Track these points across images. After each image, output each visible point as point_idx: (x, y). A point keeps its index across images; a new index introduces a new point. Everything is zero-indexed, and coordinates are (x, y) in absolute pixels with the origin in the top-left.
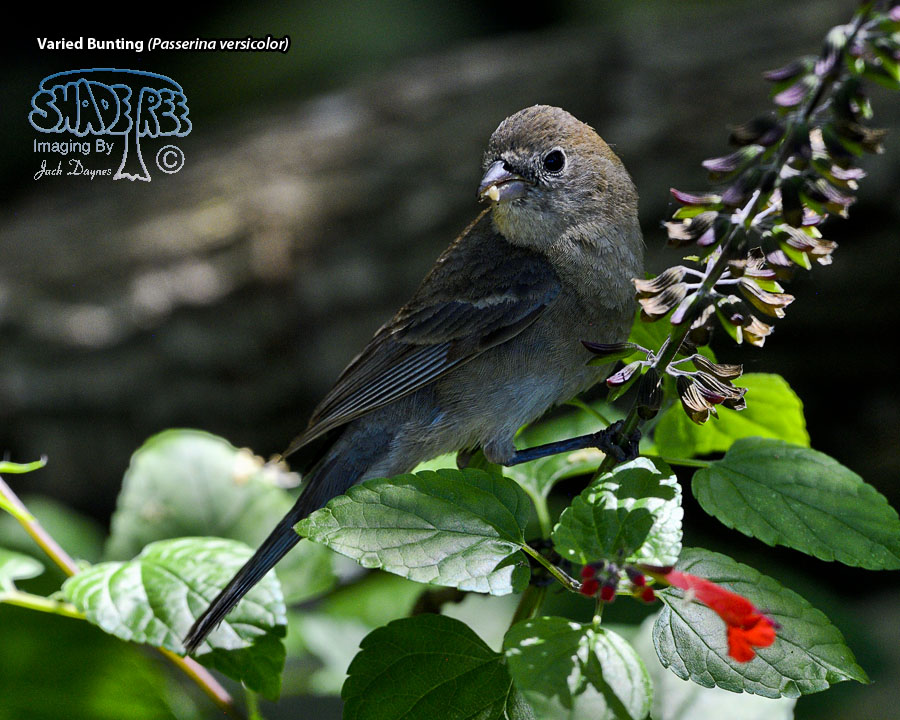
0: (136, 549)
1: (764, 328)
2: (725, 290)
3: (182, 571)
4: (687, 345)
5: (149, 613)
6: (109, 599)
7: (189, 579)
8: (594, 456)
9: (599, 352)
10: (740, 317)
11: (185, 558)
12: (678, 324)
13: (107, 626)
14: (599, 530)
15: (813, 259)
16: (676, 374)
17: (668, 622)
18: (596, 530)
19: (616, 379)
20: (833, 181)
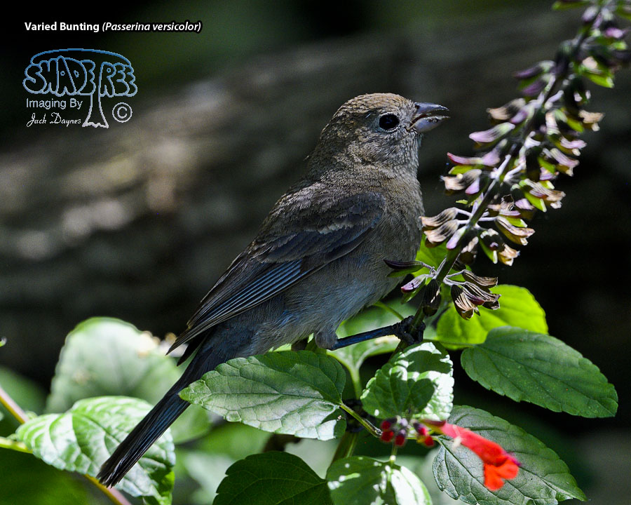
0: (69, 404)
1: (513, 252)
2: (486, 225)
3: (101, 421)
4: (458, 263)
5: (78, 450)
6: (50, 441)
7: (106, 426)
8: (393, 341)
9: (396, 267)
10: (496, 244)
11: (103, 411)
12: (452, 249)
13: (48, 459)
14: (395, 394)
15: (548, 204)
16: (451, 284)
17: (443, 458)
18: (392, 394)
19: (408, 287)
20: (562, 149)
